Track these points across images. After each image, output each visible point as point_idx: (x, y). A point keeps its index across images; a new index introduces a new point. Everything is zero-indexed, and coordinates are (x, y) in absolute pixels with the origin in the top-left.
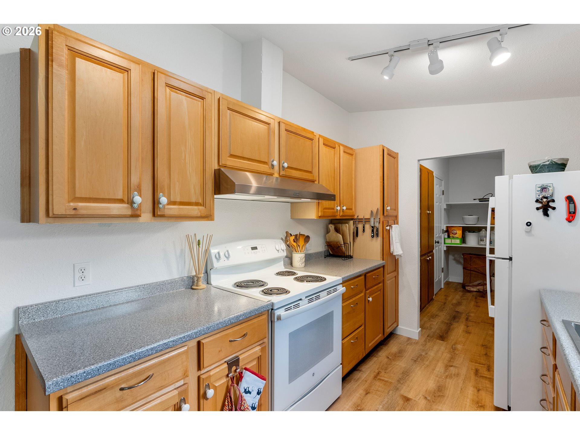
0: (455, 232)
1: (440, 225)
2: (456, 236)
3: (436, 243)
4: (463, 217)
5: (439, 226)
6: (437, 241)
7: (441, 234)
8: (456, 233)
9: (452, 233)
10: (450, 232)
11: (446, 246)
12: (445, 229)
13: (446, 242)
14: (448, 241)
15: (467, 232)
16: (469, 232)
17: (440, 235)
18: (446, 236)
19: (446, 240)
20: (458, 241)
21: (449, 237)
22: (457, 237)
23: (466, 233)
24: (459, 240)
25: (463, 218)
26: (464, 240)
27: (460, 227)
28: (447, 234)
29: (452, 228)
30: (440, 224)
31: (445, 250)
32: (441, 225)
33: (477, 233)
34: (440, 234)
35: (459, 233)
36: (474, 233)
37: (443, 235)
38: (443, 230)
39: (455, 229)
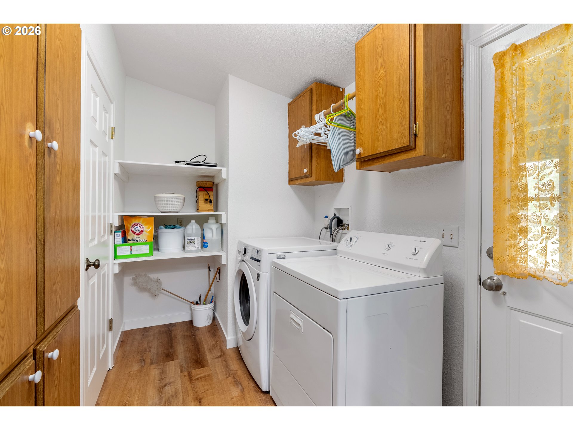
0: (139, 228)
1: (102, 214)
2: (142, 237)
3: (88, 266)
4: (157, 195)
5: (99, 217)
6: (92, 260)
7: (106, 237)
8: (142, 231)
9: (133, 231)
10: (128, 230)
11: (119, 264)
12: (116, 223)
13: (118, 254)
14: (124, 250)
15: (162, 227)
16: (166, 227)
17: (102, 240)
18: (119, 240)
19: (118, 249)
20: (146, 249)
21: (125, 240)
22: (144, 240)
23: (160, 231)
24: (148, 246)
25: (155, 198)
26: (156, 244)
27: (151, 218)
28: (120, 233)
29: (133, 220)
30: (104, 211)
31: (117, 272)
32: (107, 214)
33: (180, 228)
34: (104, 235)
35: (148, 230)
36: (175, 230)
37: (111, 238)
38: (112, 225)
39: (140, 221)
